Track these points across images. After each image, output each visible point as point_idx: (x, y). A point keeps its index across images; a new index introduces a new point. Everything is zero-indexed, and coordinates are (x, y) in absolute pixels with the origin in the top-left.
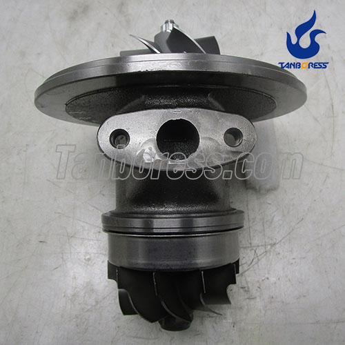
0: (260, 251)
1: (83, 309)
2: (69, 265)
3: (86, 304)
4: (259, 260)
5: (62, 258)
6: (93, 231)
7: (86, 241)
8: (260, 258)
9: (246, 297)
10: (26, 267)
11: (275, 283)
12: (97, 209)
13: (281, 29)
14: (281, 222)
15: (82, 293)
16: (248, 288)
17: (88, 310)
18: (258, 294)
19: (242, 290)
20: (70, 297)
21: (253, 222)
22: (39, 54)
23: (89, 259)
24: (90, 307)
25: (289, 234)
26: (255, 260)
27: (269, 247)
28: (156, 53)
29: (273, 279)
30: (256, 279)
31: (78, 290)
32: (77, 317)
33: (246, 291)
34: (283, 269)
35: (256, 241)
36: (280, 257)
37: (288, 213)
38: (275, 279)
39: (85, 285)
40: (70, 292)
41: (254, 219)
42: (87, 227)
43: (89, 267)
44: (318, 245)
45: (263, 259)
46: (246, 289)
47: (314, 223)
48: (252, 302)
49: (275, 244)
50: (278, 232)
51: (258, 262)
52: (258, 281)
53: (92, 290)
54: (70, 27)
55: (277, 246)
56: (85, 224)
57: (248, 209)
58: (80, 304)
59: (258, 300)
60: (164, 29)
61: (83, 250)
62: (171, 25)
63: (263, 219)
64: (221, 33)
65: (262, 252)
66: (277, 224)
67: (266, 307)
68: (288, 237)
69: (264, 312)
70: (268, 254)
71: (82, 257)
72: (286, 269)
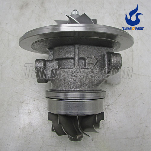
2: (21, 115)
3: (29, 132)
5: (18, 112)
7: (28, 105)
11: (109, 122)
20: (22, 129)
25: (115, 101)
27: (107, 106)
31: (25, 125)
34: (113, 116)
36: (111, 111)
40: (22, 127)
42: (29, 98)
43: (30, 116)
44: (127, 106)
47: (125, 96)
49: (109, 105)
50: (110, 100)
53: (32, 126)
55: (110, 106)
56: (28, 97)
58: (26, 132)
59: (102, 129)
61: (27, 108)
67: (106, 132)
71: (27, 112)
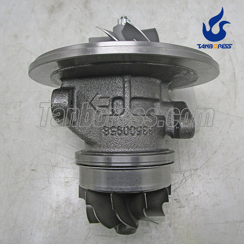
0: (187, 174)
1: (64, 217)
4: (186, 180)
6: (70, 162)
8: (187, 179)
9: (178, 206)
10: (22, 188)
12: (72, 146)
13: (198, 21)
14: (201, 154)
15: (63, 206)
16: (179, 200)
17: (68, 218)
18: (186, 204)
19: (175, 201)
21: (182, 154)
22: (27, 36)
23: (67, 182)
24: (69, 215)
26: (184, 181)
28: (115, 40)
29: (196, 193)
30: (185, 194)
32: (59, 222)
33: (178, 202)
35: (184, 167)
37: (206, 147)
38: (197, 193)
39: (65, 200)
41: (183, 152)
45: (189, 180)
46: (178, 200)
48: (182, 209)
51: (185, 182)
52: (186, 195)
54: (49, 18)
57: (178, 145)
60: (120, 23)
62: (125, 20)
63: (189, 152)
64: (157, 23)
65: (189, 174)
66: (198, 155)
68: (206, 164)
69: (190, 216)
70: (192, 176)
72: (205, 186)
